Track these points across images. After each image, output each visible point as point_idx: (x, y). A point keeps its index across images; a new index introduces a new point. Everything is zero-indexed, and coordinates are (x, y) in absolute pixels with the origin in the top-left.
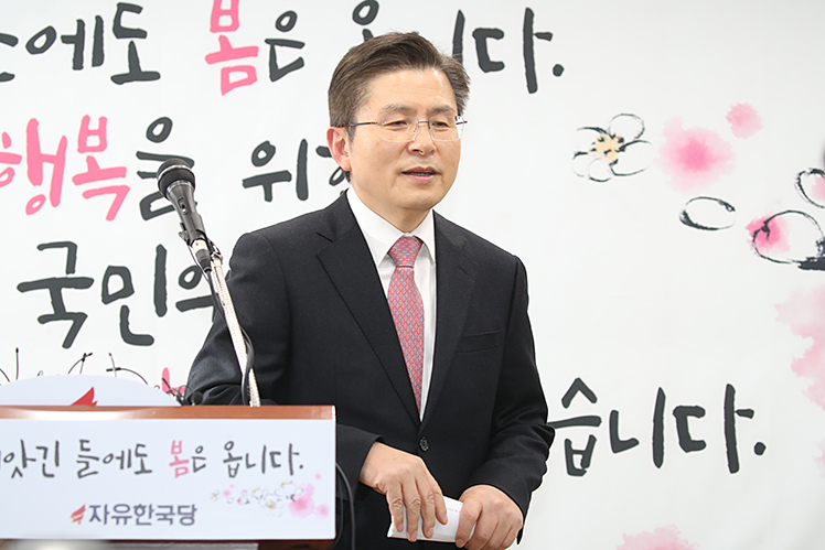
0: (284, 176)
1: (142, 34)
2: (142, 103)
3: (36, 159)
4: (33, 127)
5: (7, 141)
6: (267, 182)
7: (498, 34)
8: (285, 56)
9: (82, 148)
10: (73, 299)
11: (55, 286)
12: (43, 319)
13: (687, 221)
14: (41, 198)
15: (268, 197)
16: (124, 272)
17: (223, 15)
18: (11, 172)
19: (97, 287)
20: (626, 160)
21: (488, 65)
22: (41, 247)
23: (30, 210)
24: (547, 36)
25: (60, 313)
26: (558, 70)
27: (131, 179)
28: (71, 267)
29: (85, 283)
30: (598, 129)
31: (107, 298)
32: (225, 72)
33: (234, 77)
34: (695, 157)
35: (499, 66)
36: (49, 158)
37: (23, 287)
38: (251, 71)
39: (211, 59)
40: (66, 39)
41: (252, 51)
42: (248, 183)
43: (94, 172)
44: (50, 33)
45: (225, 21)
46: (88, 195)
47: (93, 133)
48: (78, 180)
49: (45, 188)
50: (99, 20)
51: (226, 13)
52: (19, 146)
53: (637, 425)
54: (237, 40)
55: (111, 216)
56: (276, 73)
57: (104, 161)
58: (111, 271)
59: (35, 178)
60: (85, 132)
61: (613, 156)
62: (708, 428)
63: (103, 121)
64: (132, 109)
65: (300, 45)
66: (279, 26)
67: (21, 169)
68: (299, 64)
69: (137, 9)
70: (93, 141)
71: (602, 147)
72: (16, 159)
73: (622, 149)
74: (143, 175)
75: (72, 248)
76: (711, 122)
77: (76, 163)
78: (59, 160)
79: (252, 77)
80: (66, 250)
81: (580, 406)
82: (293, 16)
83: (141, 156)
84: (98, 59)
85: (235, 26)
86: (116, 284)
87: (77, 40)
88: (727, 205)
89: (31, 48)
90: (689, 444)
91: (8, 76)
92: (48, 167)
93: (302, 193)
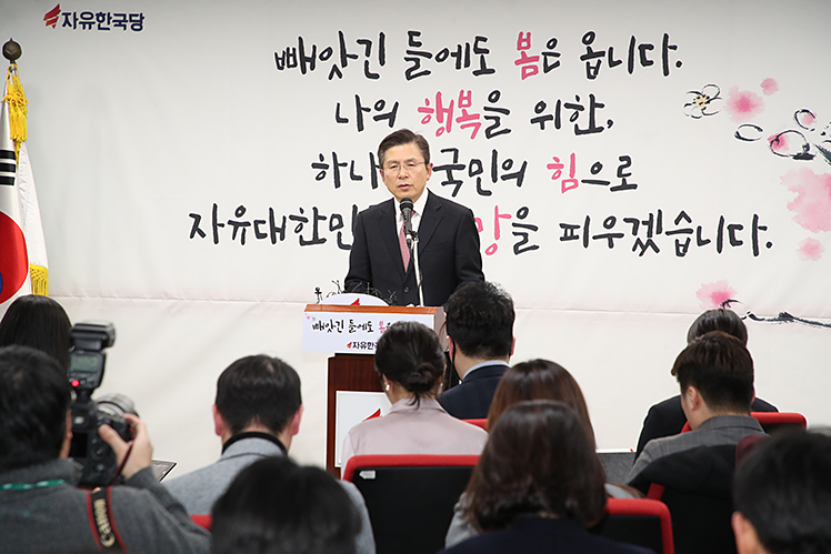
0: (550, 117)
1: (487, 52)
2: (486, 84)
3: (440, 110)
4: (439, 96)
5: (427, 102)
6: (541, 121)
7: (651, 47)
8: (551, 60)
9: (460, 106)
10: (456, 174)
11: (448, 169)
12: (444, 184)
13: (738, 136)
14: (442, 128)
15: (543, 128)
16: (478, 162)
17: (524, 41)
18: (429, 117)
19: (467, 169)
20: (710, 108)
21: (645, 63)
22: (442, 151)
23: (438, 134)
24: (675, 48)
25: (451, 180)
26: (679, 64)
27: (482, 120)
28: (455, 160)
29: (462, 167)
30: (697, 93)
31: (471, 174)
32: (524, 69)
33: (528, 71)
34: (744, 105)
35: (651, 63)
36: (446, 110)
38: (535, 68)
39: (517, 63)
40: (453, 55)
41: (537, 59)
42: (533, 121)
43: (466, 116)
44: (446, 51)
45: (524, 44)
46: (462, 127)
47: (465, 98)
48: (458, 120)
49: (444, 124)
50: (468, 45)
51: (525, 40)
52: (433, 105)
53: (710, 233)
54: (529, 53)
55: (473, 137)
56: (547, 69)
57: (470, 111)
58: (473, 162)
59: (440, 120)
60: (461, 98)
61: (703, 106)
62: (744, 235)
63: (469, 92)
64: (481, 87)
65: (558, 55)
66: (548, 46)
67: (434, 115)
68: (557, 64)
69: (485, 40)
70: (465, 102)
71: (698, 101)
72: (432, 111)
73: (708, 102)
74: (487, 118)
75: (456, 151)
76: (753, 87)
77: (458, 113)
78: (450, 112)
79: (536, 72)
80: (453, 153)
81: (684, 224)
82: (555, 41)
83: (486, 109)
84: (467, 65)
85: (528, 47)
86: (475, 167)
87: (457, 55)
88: (759, 128)
89: (438, 59)
90: (735, 242)
91: (427, 73)
92: (445, 115)
93: (558, 126)
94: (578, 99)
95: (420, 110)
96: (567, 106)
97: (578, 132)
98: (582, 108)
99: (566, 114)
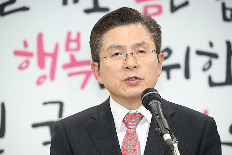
0: (177, 66)
3: (42, 55)
4: (40, 37)
5: (26, 44)
6: (167, 70)
9: (67, 49)
11: (52, 125)
14: (44, 77)
15: (168, 78)
18: (28, 62)
22: (45, 104)
23: (39, 83)
28: (60, 114)
32: (146, 8)
33: (150, 11)
36: (49, 55)
37: (35, 126)
38: (160, 7)
43: (74, 63)
46: (70, 75)
47: (73, 41)
48: (66, 67)
49: (47, 71)
52: (33, 48)
55: (82, 87)
56: (173, 9)
57: (79, 56)
59: (41, 65)
60: (69, 40)
63: (79, 34)
67: (34, 60)
68: (186, 4)
70: (73, 45)
72: (30, 55)
75: (61, 104)
77: (64, 58)
78: (54, 56)
79: (160, 12)
91: (25, 9)
92: (48, 61)
93: (187, 75)
94: (211, 45)
95: (17, 53)
96: (199, 53)
97: (212, 84)
98: (215, 56)
99: (197, 63)
